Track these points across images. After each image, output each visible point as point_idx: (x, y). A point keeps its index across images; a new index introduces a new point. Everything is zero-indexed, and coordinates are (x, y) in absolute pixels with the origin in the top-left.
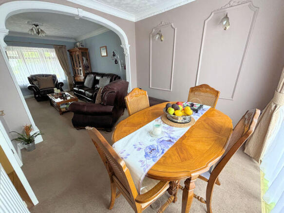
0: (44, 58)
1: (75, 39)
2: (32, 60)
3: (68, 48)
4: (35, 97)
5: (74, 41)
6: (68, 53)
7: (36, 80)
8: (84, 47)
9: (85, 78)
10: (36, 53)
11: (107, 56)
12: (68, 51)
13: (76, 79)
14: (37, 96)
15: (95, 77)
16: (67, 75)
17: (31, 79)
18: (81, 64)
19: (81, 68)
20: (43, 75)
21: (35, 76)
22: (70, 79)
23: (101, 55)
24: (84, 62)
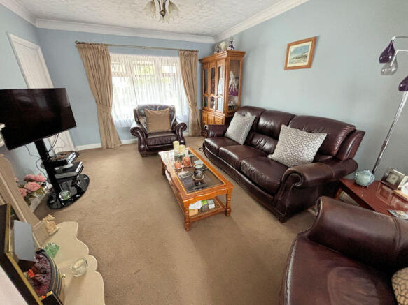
0: (161, 75)
1: (215, 36)
2: (143, 79)
3: (199, 57)
4: (139, 148)
5: (211, 41)
6: (199, 64)
7: (144, 116)
10: (151, 67)
11: (310, 65)
12: (200, 60)
13: (204, 115)
14: (143, 146)
16: (192, 108)
17: (138, 114)
20: (155, 107)
21: (144, 108)
22: (194, 114)
23: (286, 66)
24: (230, 82)
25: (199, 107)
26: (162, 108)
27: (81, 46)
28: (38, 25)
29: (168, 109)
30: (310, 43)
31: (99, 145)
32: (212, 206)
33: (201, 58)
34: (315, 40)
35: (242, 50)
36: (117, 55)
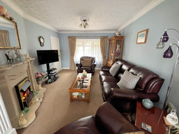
1: (116, 30)
3: (109, 38)
5: (115, 32)
6: (108, 41)
8: (121, 35)
9: (113, 64)
11: (145, 42)
12: (109, 40)
13: (108, 62)
14: (79, 71)
15: (121, 66)
16: (103, 58)
18: (114, 51)
19: (112, 55)
22: (103, 61)
23: (137, 42)
24: (117, 49)
25: (107, 58)
26: (90, 58)
27: (69, 37)
28: (60, 33)
29: (91, 58)
30: (145, 32)
31: (69, 68)
32: (83, 97)
33: (109, 39)
34: (147, 31)
35: (123, 36)
36: (79, 39)
